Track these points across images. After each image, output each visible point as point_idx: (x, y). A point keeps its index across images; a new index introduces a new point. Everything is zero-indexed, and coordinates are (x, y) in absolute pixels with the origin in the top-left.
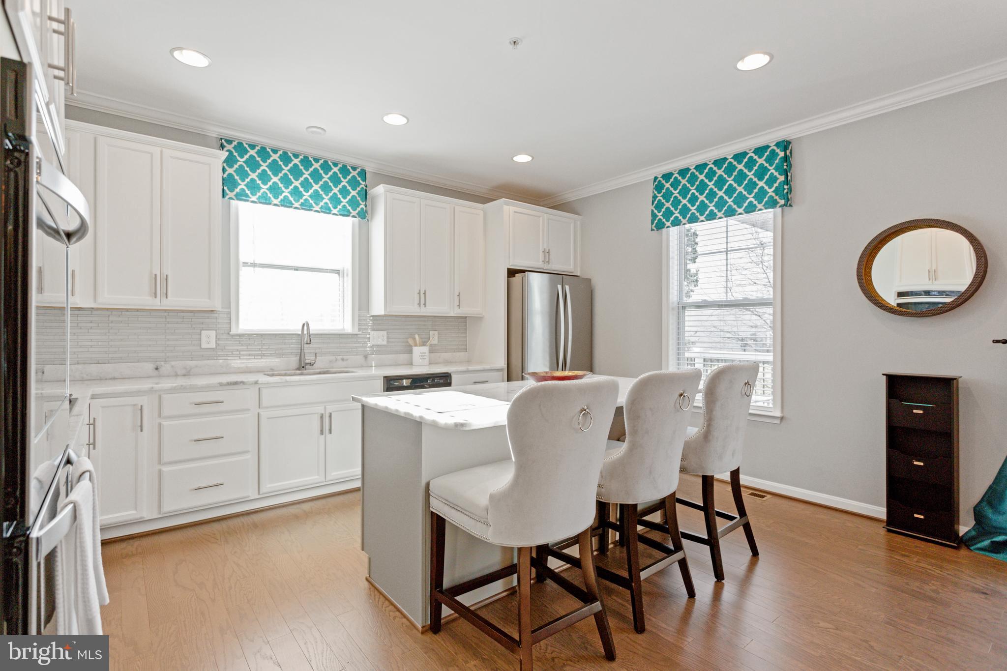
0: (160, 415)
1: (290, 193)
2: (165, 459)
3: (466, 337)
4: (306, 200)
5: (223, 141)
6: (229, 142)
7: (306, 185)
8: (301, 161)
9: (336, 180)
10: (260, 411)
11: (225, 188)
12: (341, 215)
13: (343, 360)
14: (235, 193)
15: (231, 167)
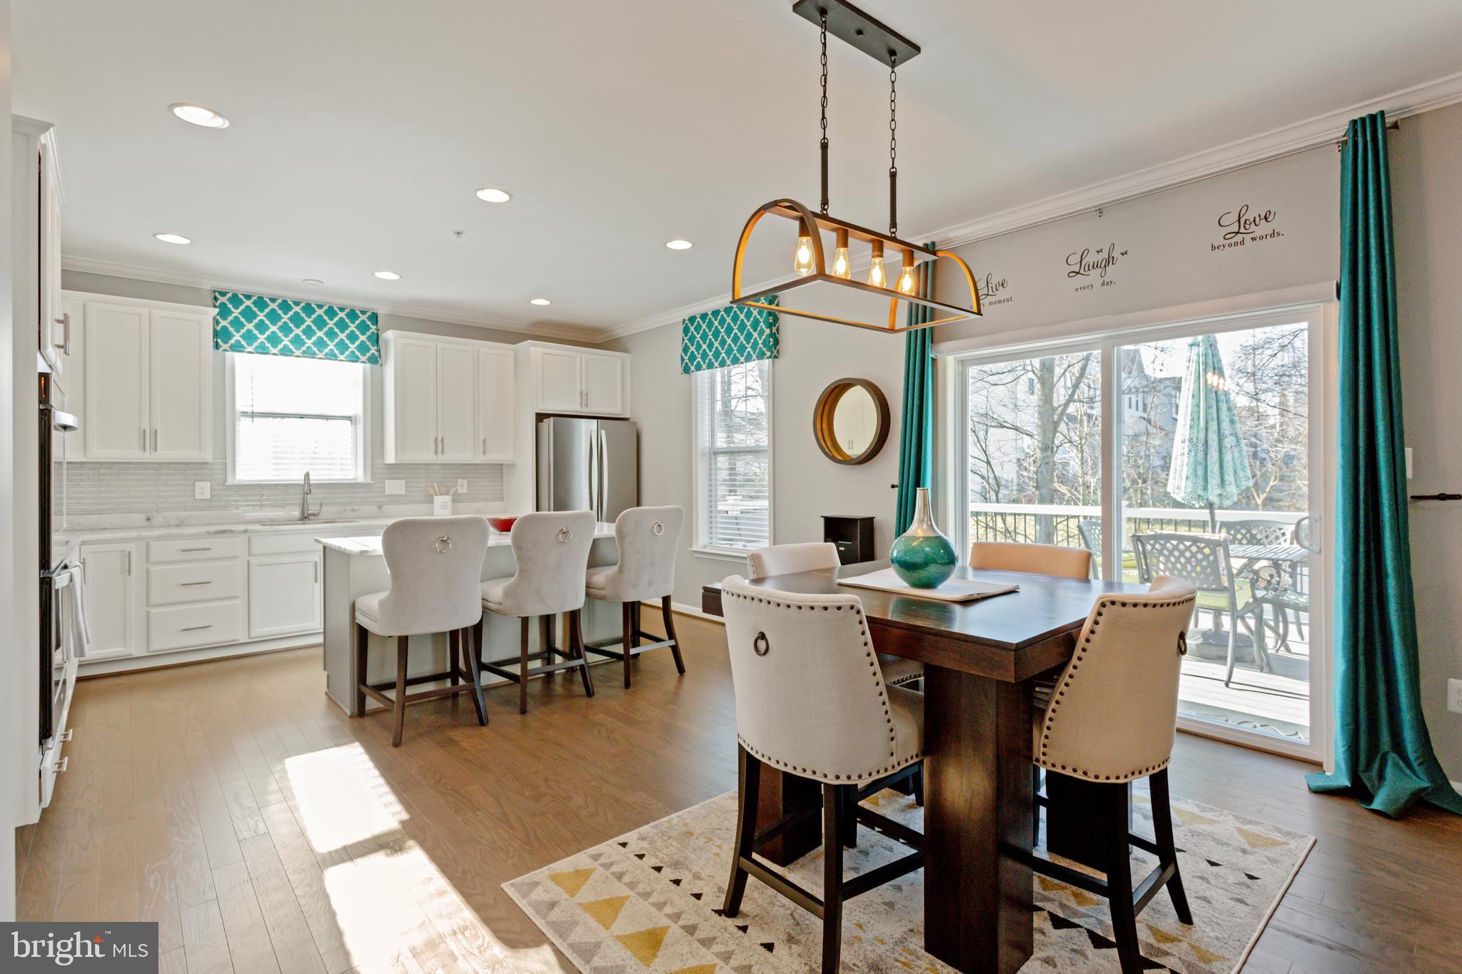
0: (147, 561)
1: (291, 341)
2: (154, 600)
3: (502, 486)
4: (309, 348)
5: (217, 294)
6: (223, 294)
7: (309, 332)
8: (303, 309)
9: (342, 325)
10: (250, 558)
11: (219, 341)
12: (348, 361)
13: (353, 510)
14: (229, 345)
15: (225, 319)
